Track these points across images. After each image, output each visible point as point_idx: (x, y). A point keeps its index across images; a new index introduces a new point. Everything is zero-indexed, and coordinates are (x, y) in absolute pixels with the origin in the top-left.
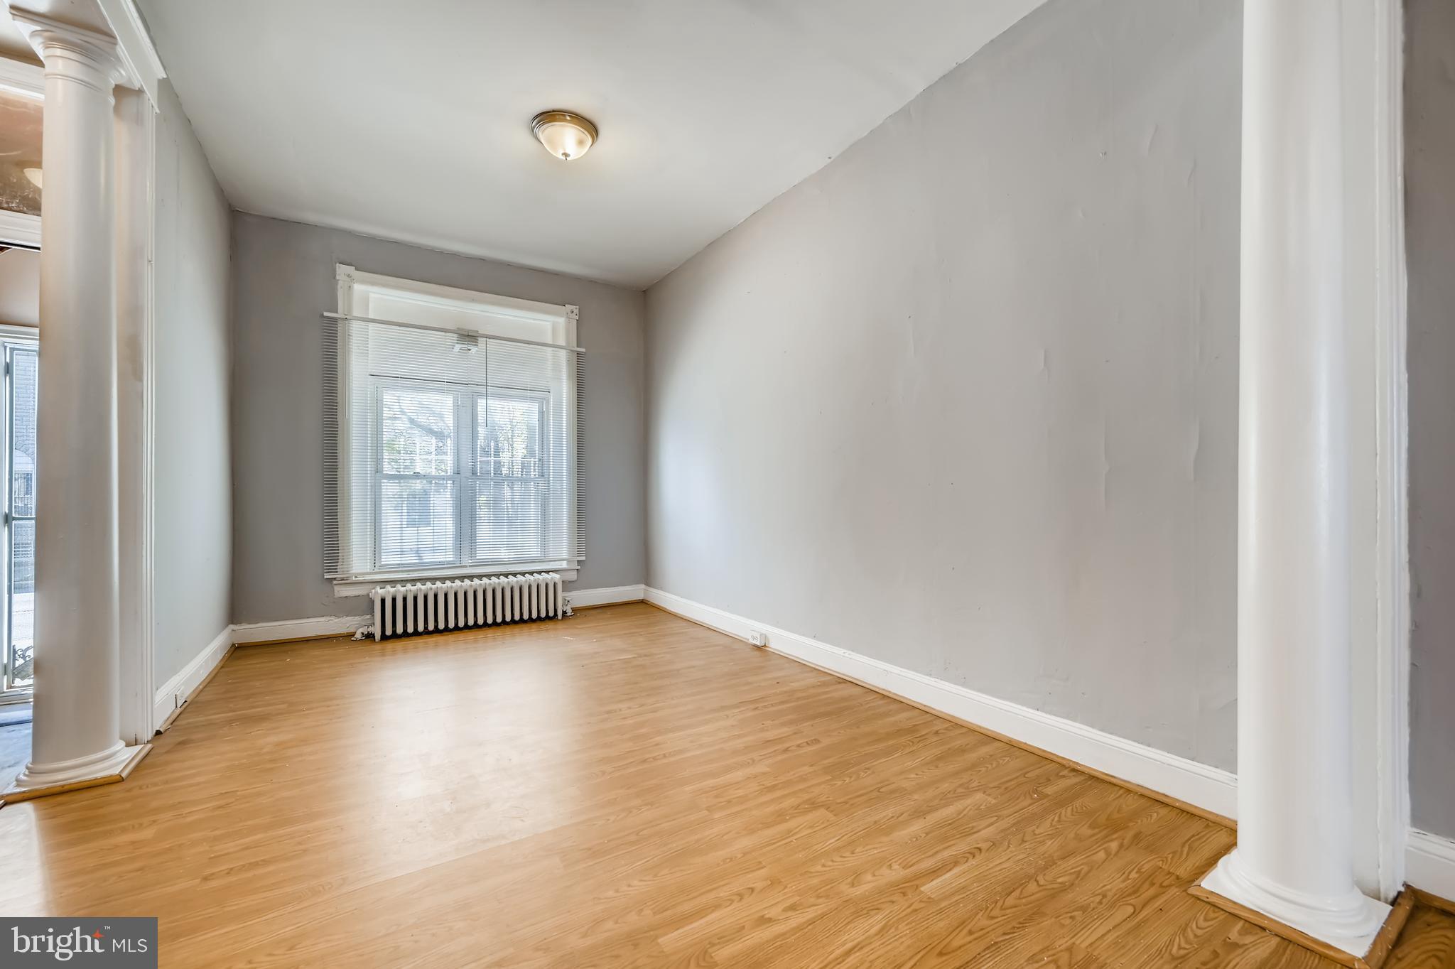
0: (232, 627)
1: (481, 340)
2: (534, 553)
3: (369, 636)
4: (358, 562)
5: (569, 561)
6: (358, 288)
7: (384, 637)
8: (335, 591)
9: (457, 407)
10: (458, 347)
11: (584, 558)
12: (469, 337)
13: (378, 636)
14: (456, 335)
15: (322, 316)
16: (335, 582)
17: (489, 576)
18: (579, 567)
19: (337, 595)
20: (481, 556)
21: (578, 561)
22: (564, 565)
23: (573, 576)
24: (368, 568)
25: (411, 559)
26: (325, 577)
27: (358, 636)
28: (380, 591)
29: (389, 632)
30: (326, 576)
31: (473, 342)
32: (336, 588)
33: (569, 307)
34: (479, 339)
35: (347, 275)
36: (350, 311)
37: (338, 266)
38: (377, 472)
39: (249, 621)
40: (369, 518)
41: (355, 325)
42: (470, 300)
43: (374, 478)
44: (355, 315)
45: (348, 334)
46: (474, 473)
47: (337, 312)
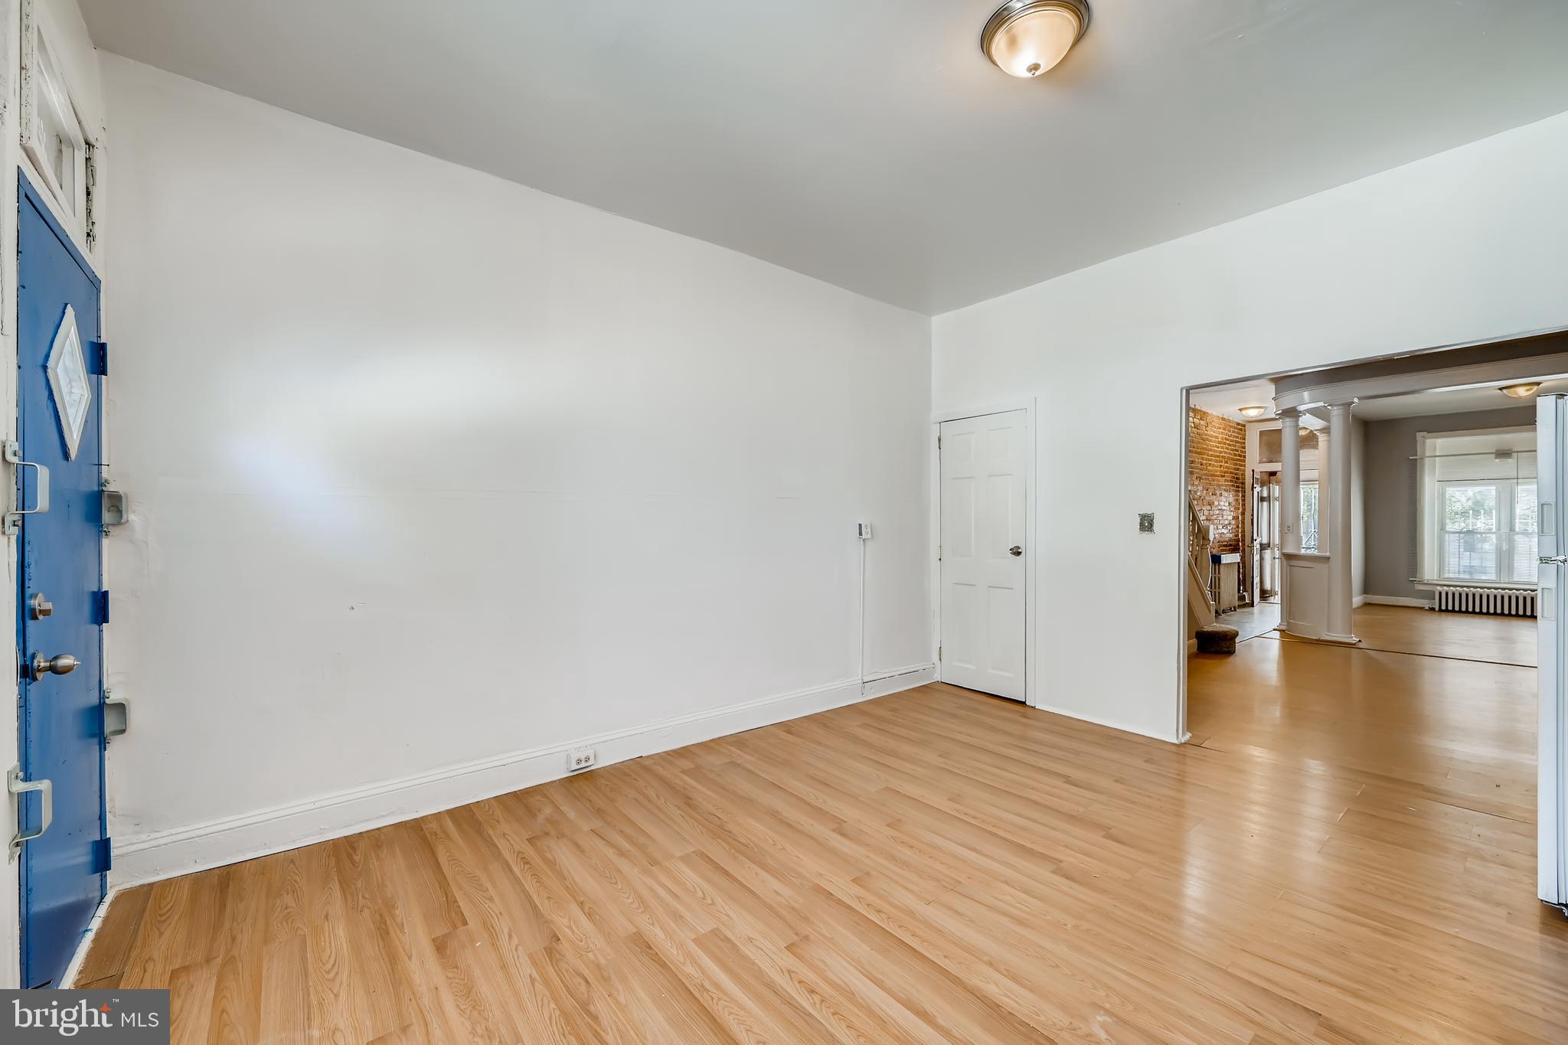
0: (1367, 596)
1: (1513, 454)
3: (1432, 609)
4: (1429, 573)
6: (1429, 442)
7: (1441, 610)
9: (1498, 493)
10: (1499, 460)
12: (1505, 454)
13: (1437, 609)
14: (1494, 455)
15: (1409, 458)
16: (1414, 582)
19: (1414, 588)
24: (1437, 577)
26: (1407, 581)
27: (1426, 609)
28: (1439, 588)
29: (1443, 608)
30: (1411, 579)
31: (1508, 456)
32: (1414, 585)
35: (1424, 437)
36: (1424, 454)
37: (1418, 433)
38: (1442, 529)
39: (1373, 594)
40: (1436, 552)
41: (1427, 460)
42: (1507, 432)
43: (1439, 533)
44: (1427, 455)
45: (1422, 465)
46: (1512, 530)
47: (1417, 456)
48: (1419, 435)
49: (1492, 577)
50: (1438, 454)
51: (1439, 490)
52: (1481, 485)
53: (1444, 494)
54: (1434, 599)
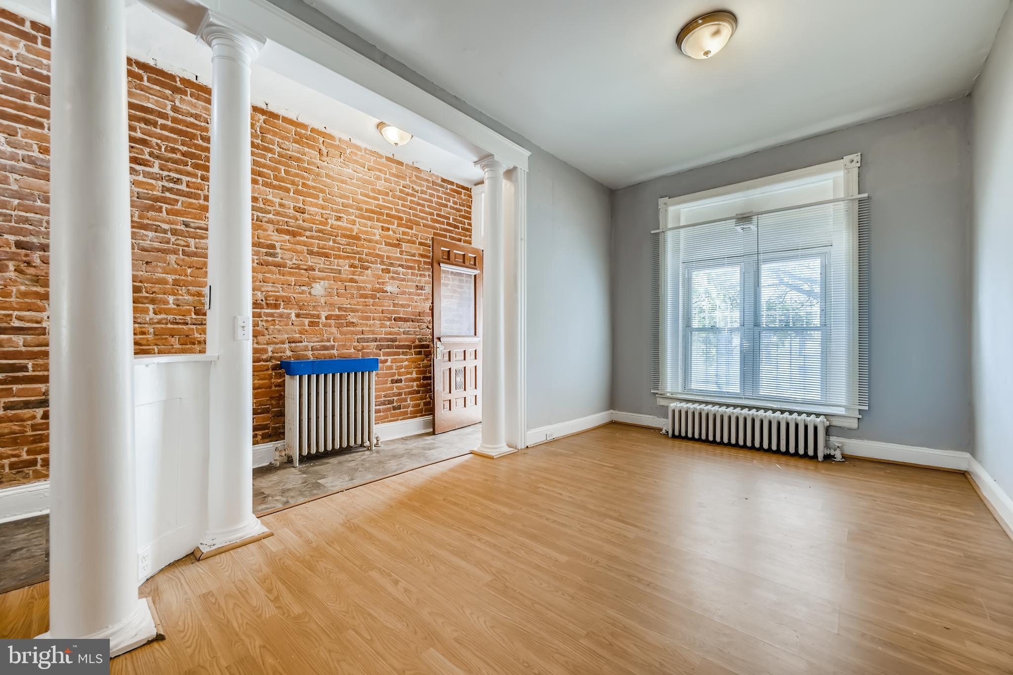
0: (611, 411)
2: (816, 396)
3: (667, 433)
4: (671, 383)
5: (847, 408)
6: (672, 209)
7: (674, 436)
8: (658, 401)
9: (743, 275)
10: (739, 228)
11: (867, 408)
12: (744, 218)
13: (670, 434)
14: (734, 220)
15: (650, 233)
16: (657, 395)
17: (758, 409)
18: (860, 417)
19: (658, 404)
20: (763, 392)
21: (859, 410)
22: (841, 411)
23: (854, 424)
24: (680, 390)
25: (713, 388)
26: (652, 391)
27: (663, 432)
28: (673, 405)
29: (677, 433)
31: (748, 221)
32: (658, 399)
33: (847, 158)
34: (753, 217)
35: (665, 204)
36: (667, 225)
37: (659, 199)
38: (687, 326)
39: (618, 410)
41: (670, 233)
42: (748, 188)
43: (684, 331)
44: (670, 226)
45: (665, 241)
46: (757, 324)
47: (659, 229)
48: (661, 201)
49: (736, 389)
50: (682, 224)
51: (684, 274)
52: (723, 265)
53: (688, 282)
54: (667, 418)
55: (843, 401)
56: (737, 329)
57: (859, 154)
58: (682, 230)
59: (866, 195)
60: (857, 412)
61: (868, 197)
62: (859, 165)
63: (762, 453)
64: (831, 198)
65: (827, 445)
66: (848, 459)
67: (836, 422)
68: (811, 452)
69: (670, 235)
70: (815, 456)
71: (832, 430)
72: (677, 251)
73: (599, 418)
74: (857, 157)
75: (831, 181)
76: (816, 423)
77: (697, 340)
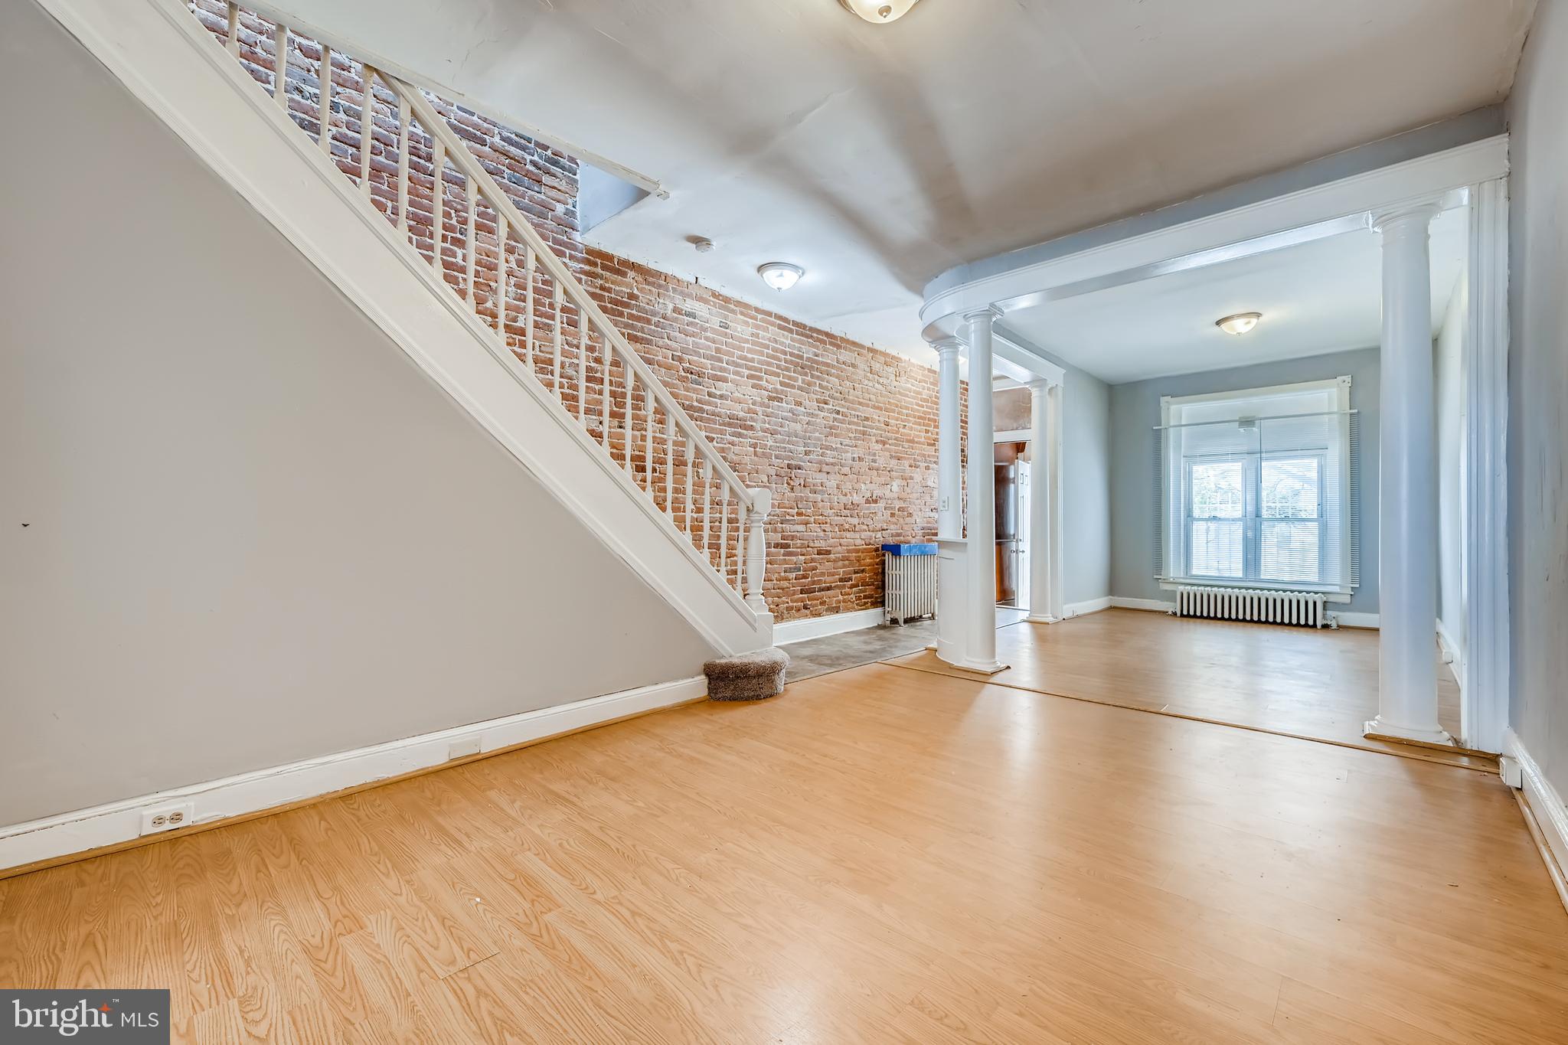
0: (1111, 597)
1: (1257, 422)
2: (1314, 577)
3: (1175, 614)
4: (1173, 569)
5: (1341, 586)
6: (1173, 408)
7: (1182, 615)
8: (1160, 586)
9: (1246, 470)
10: (1242, 430)
11: (1358, 586)
12: (1247, 422)
13: (1179, 614)
14: (1237, 423)
15: (1153, 429)
16: (1160, 581)
17: (1262, 589)
18: (1353, 593)
19: (1161, 588)
20: (1265, 574)
21: (1352, 587)
22: (1336, 589)
23: (1347, 599)
25: (1214, 573)
27: (1170, 613)
28: (1181, 588)
29: (1185, 613)
30: (1155, 577)
31: (1251, 425)
32: (1160, 584)
33: (1340, 379)
35: (1167, 402)
36: (1169, 423)
37: (1162, 398)
38: (1189, 516)
39: (1119, 596)
40: (1182, 544)
41: (1171, 430)
42: (1251, 395)
43: (1186, 520)
44: (1172, 424)
45: (1167, 437)
46: (1258, 515)
47: (1161, 425)
48: (1163, 399)
49: (1240, 574)
50: (1183, 423)
51: (1185, 469)
52: (1227, 461)
53: (1190, 473)
54: (1176, 602)
55: (1337, 580)
56: (1239, 520)
57: (1350, 376)
58: (1183, 428)
59: (1356, 411)
60: (1350, 589)
61: (1358, 412)
62: (1350, 385)
63: (1268, 625)
64: (1327, 411)
65: (1324, 617)
66: (1341, 627)
67: (1332, 598)
68: (1311, 622)
69: (1172, 431)
70: (1314, 626)
71: (1328, 605)
72: (1179, 446)
73: (1100, 603)
74: (1348, 378)
75: (1326, 394)
76: (1315, 600)
77: (1199, 528)
